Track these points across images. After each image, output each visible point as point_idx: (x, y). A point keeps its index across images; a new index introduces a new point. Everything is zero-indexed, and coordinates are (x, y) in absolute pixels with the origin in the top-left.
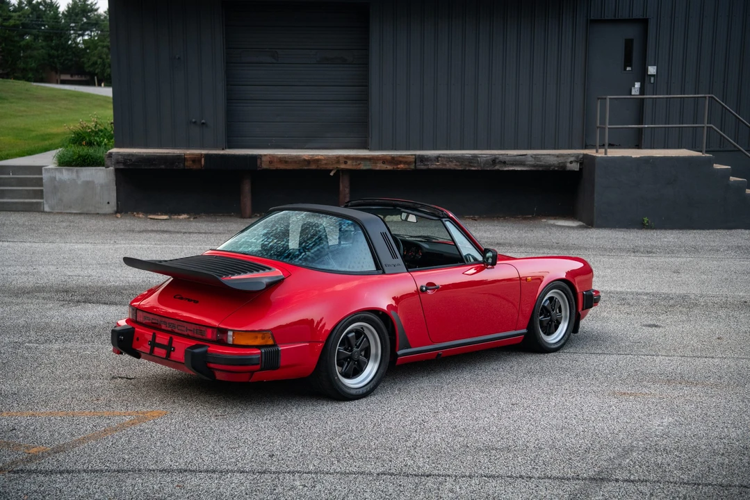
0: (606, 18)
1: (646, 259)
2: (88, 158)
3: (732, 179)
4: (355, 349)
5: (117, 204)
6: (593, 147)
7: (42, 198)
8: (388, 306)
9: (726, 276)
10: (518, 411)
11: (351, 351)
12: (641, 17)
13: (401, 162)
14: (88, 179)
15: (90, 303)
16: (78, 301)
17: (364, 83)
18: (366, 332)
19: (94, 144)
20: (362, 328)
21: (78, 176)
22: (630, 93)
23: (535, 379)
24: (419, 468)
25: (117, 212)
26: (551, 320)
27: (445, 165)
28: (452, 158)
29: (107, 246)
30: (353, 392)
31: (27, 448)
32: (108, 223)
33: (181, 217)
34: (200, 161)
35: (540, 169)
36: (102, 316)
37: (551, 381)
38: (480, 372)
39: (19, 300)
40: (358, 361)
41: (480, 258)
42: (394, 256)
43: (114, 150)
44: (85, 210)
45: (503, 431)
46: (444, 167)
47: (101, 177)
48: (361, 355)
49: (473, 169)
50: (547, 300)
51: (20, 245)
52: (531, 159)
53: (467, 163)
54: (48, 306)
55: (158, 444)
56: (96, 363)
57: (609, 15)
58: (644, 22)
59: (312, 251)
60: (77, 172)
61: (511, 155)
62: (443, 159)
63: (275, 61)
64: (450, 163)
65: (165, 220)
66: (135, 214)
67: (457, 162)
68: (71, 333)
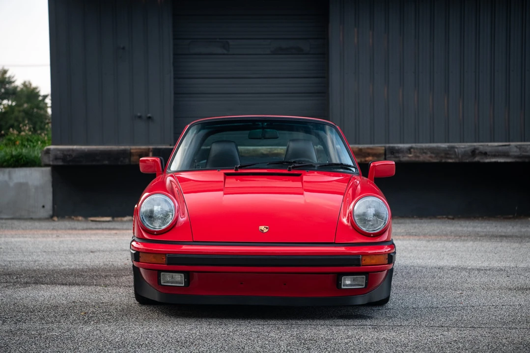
2: (22, 158)
5: (53, 207)
13: (369, 155)
14: (22, 181)
15: (43, 284)
16: (27, 283)
17: (323, 74)
19: (27, 147)
25: (52, 216)
27: (419, 157)
29: (49, 240)
32: (45, 225)
33: (126, 219)
34: (148, 156)
35: (527, 160)
36: (63, 296)
43: (52, 147)
44: (17, 215)
46: (417, 159)
47: (37, 179)
49: (450, 161)
52: (515, 149)
53: (443, 155)
60: (9, 173)
61: (492, 146)
62: (416, 150)
63: (225, 52)
64: (424, 155)
65: (109, 221)
66: (73, 217)
67: (431, 153)
68: (24, 314)
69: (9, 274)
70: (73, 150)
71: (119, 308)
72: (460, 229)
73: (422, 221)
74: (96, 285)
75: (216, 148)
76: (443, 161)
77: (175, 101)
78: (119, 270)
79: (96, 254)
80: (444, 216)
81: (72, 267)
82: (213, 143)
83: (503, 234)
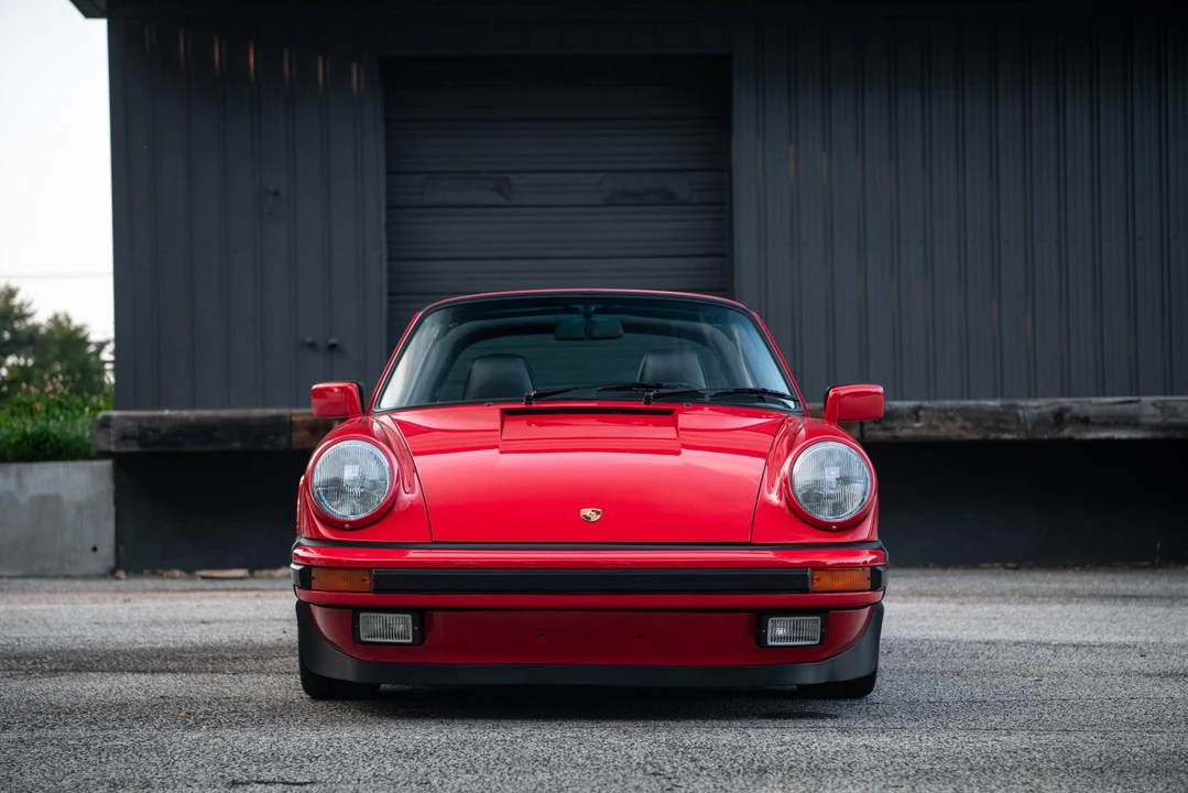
2: (47, 440)
5: (117, 550)
14: (46, 490)
15: (93, 671)
17: (722, 249)
19: (58, 419)
25: (115, 571)
27: (937, 428)
28: (951, 410)
29: (109, 605)
32: (98, 584)
33: (280, 572)
35: (1179, 435)
36: (138, 688)
43: (114, 413)
44: (35, 570)
46: (933, 434)
47: (80, 486)
49: (1007, 436)
52: (1152, 410)
53: (991, 423)
60: (19, 474)
61: (1101, 405)
62: (929, 414)
63: (502, 200)
64: (948, 423)
65: (241, 578)
66: (160, 571)
67: (966, 419)
68: (50, 716)
69: (15, 658)
70: (162, 419)
71: (265, 705)
72: (1033, 585)
73: (949, 572)
74: (212, 672)
75: (481, 371)
76: (992, 436)
77: (390, 310)
78: (264, 648)
79: (212, 626)
80: (998, 565)
81: (159, 646)
82: (475, 359)
83: (1130, 593)
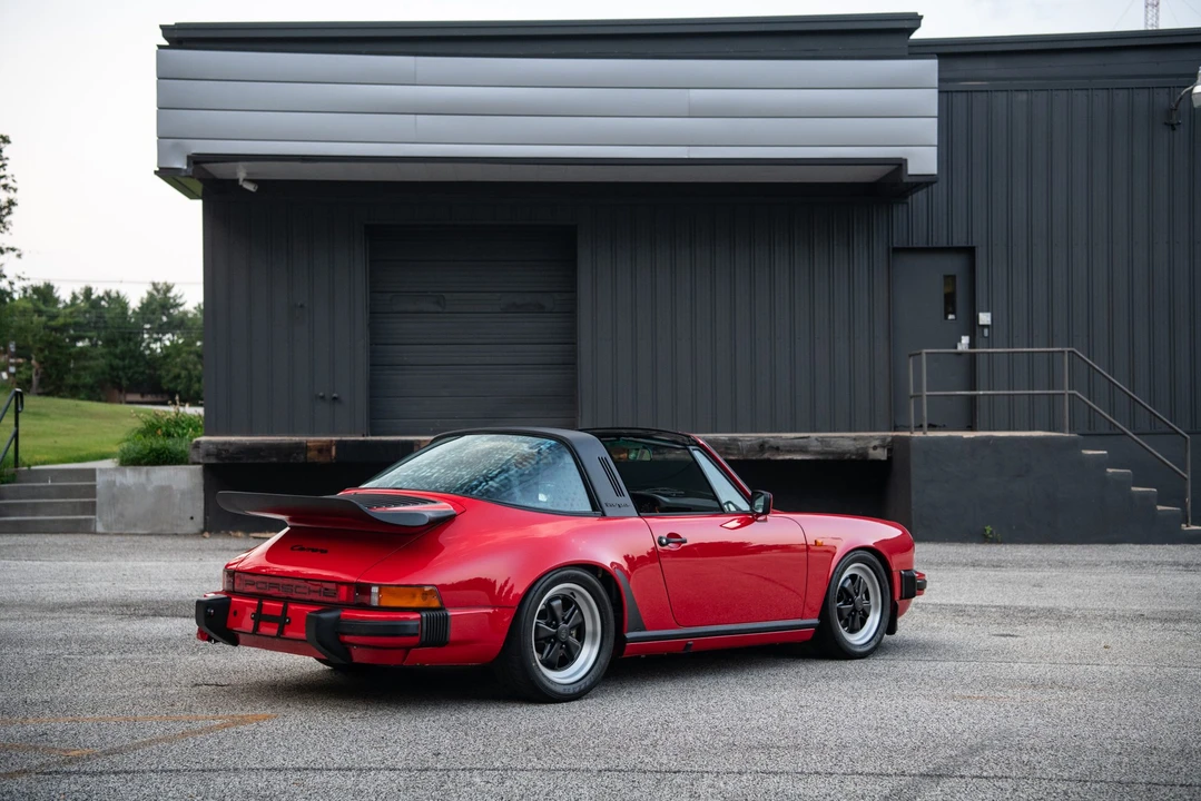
0: (915, 246)
1: (991, 573)
2: (164, 452)
3: (1110, 470)
4: (562, 625)
5: (205, 519)
6: (907, 428)
7: (94, 514)
8: (612, 564)
9: (1111, 590)
10: (808, 713)
11: (556, 627)
12: (964, 245)
14: (163, 483)
16: (144, 615)
18: (578, 600)
19: (173, 436)
20: (572, 594)
21: (148, 479)
22: (956, 347)
23: (834, 684)
24: (661, 765)
25: (202, 532)
26: (854, 610)
29: (189, 564)
30: (560, 689)
31: (65, 751)
32: (191, 543)
34: (329, 450)
35: (831, 457)
37: (857, 684)
38: (750, 677)
39: (56, 615)
40: (566, 643)
41: (745, 507)
42: (619, 493)
43: (203, 439)
44: (157, 529)
45: (787, 731)
47: (183, 480)
48: (571, 635)
49: (731, 458)
50: (846, 579)
51: (59, 563)
52: (815, 443)
53: (723, 450)
54: (99, 620)
55: (265, 744)
56: (169, 671)
57: (919, 242)
58: (969, 252)
59: (497, 480)
60: (147, 473)
61: (787, 439)
66: (230, 532)
68: (133, 645)
69: (127, 605)
70: (230, 444)
77: (371, 375)
